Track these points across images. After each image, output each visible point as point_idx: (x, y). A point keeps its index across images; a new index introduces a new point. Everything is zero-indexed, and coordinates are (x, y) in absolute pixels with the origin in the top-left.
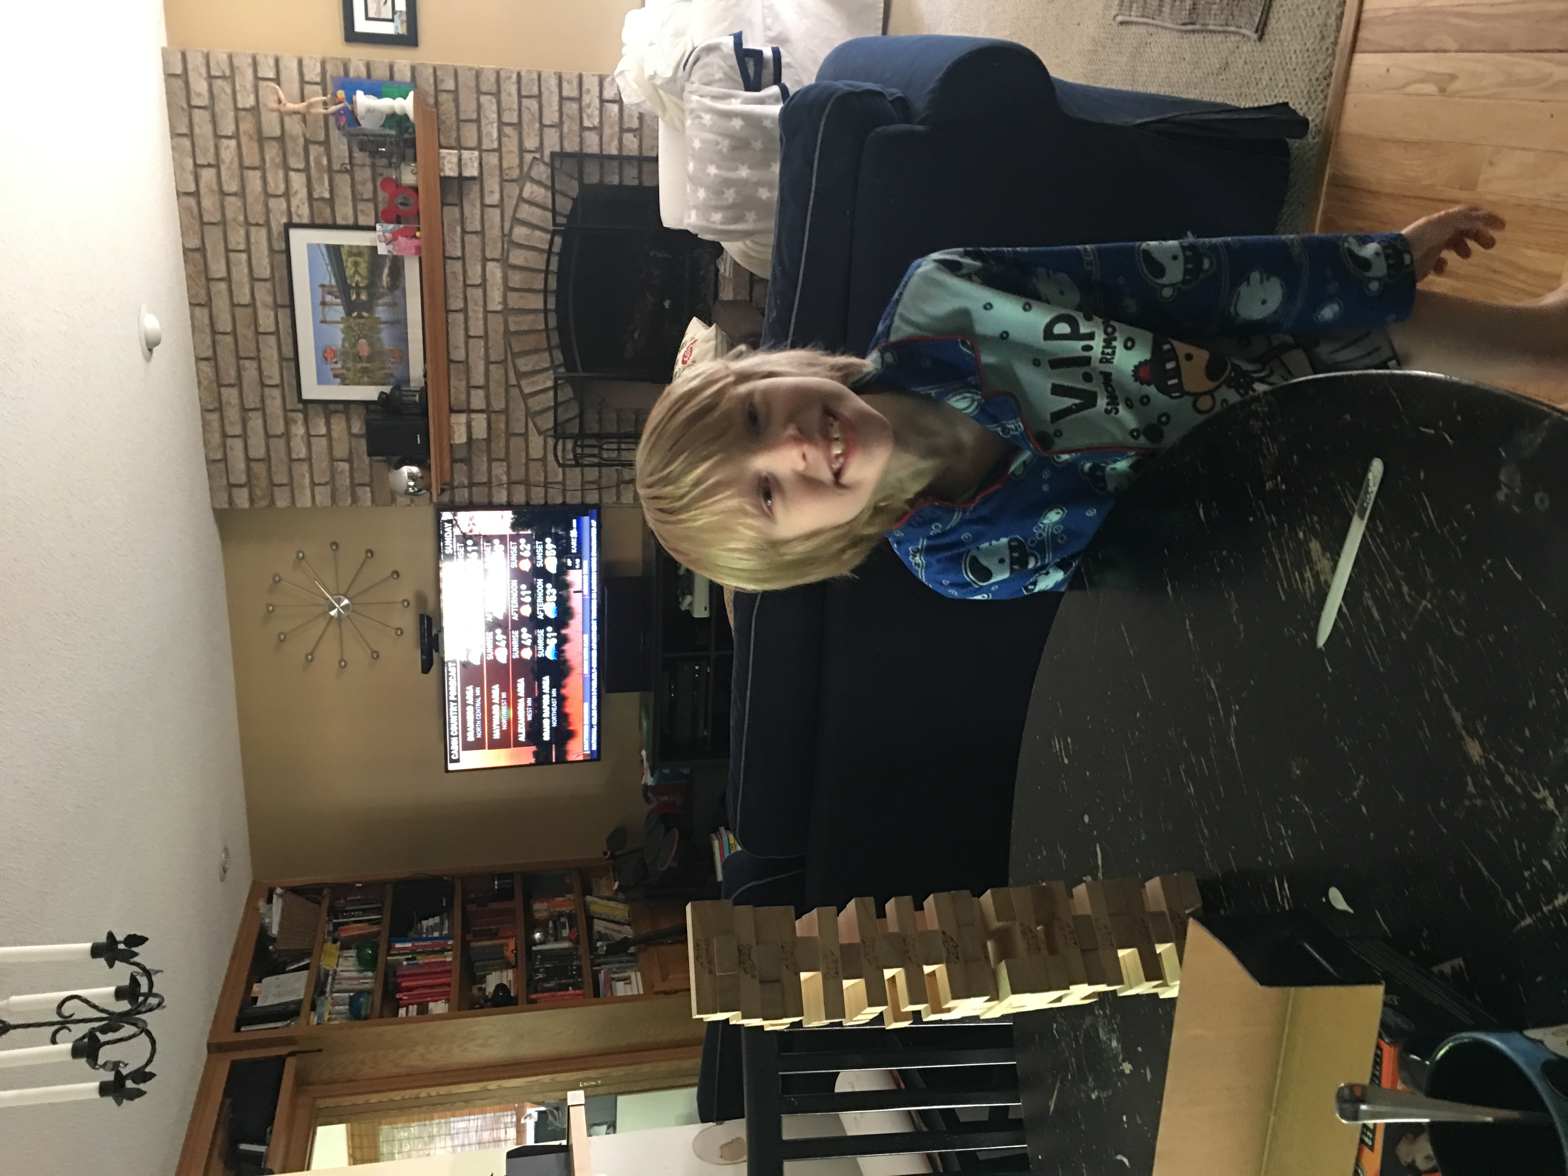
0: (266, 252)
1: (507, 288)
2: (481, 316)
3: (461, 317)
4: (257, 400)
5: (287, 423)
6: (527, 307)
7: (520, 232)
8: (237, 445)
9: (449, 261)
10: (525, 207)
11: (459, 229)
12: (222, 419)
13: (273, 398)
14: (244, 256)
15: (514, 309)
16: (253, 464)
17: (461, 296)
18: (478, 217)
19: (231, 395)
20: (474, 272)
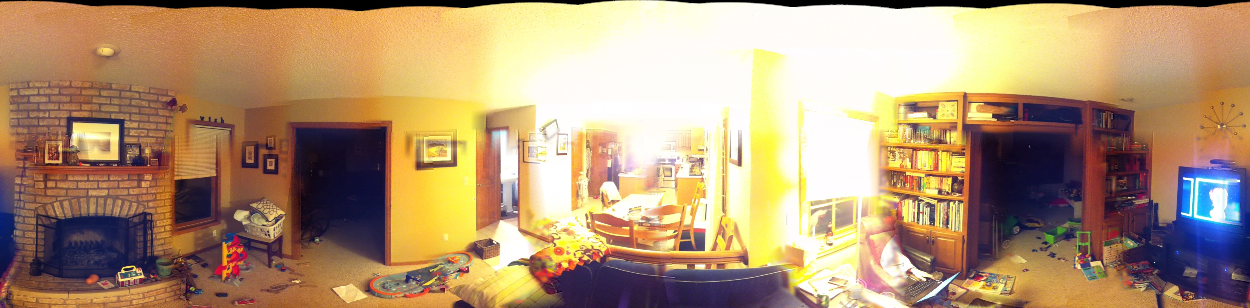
0: (111, 110)
1: (97, 197)
2: (86, 187)
3: (86, 179)
4: (54, 101)
5: (44, 111)
6: (90, 205)
7: (119, 202)
9: (108, 176)
10: (129, 204)
11: (120, 179)
12: (46, 88)
13: (55, 107)
14: (109, 103)
15: (89, 200)
16: (27, 97)
17: (94, 180)
18: (125, 186)
19: (56, 91)
20: (104, 185)
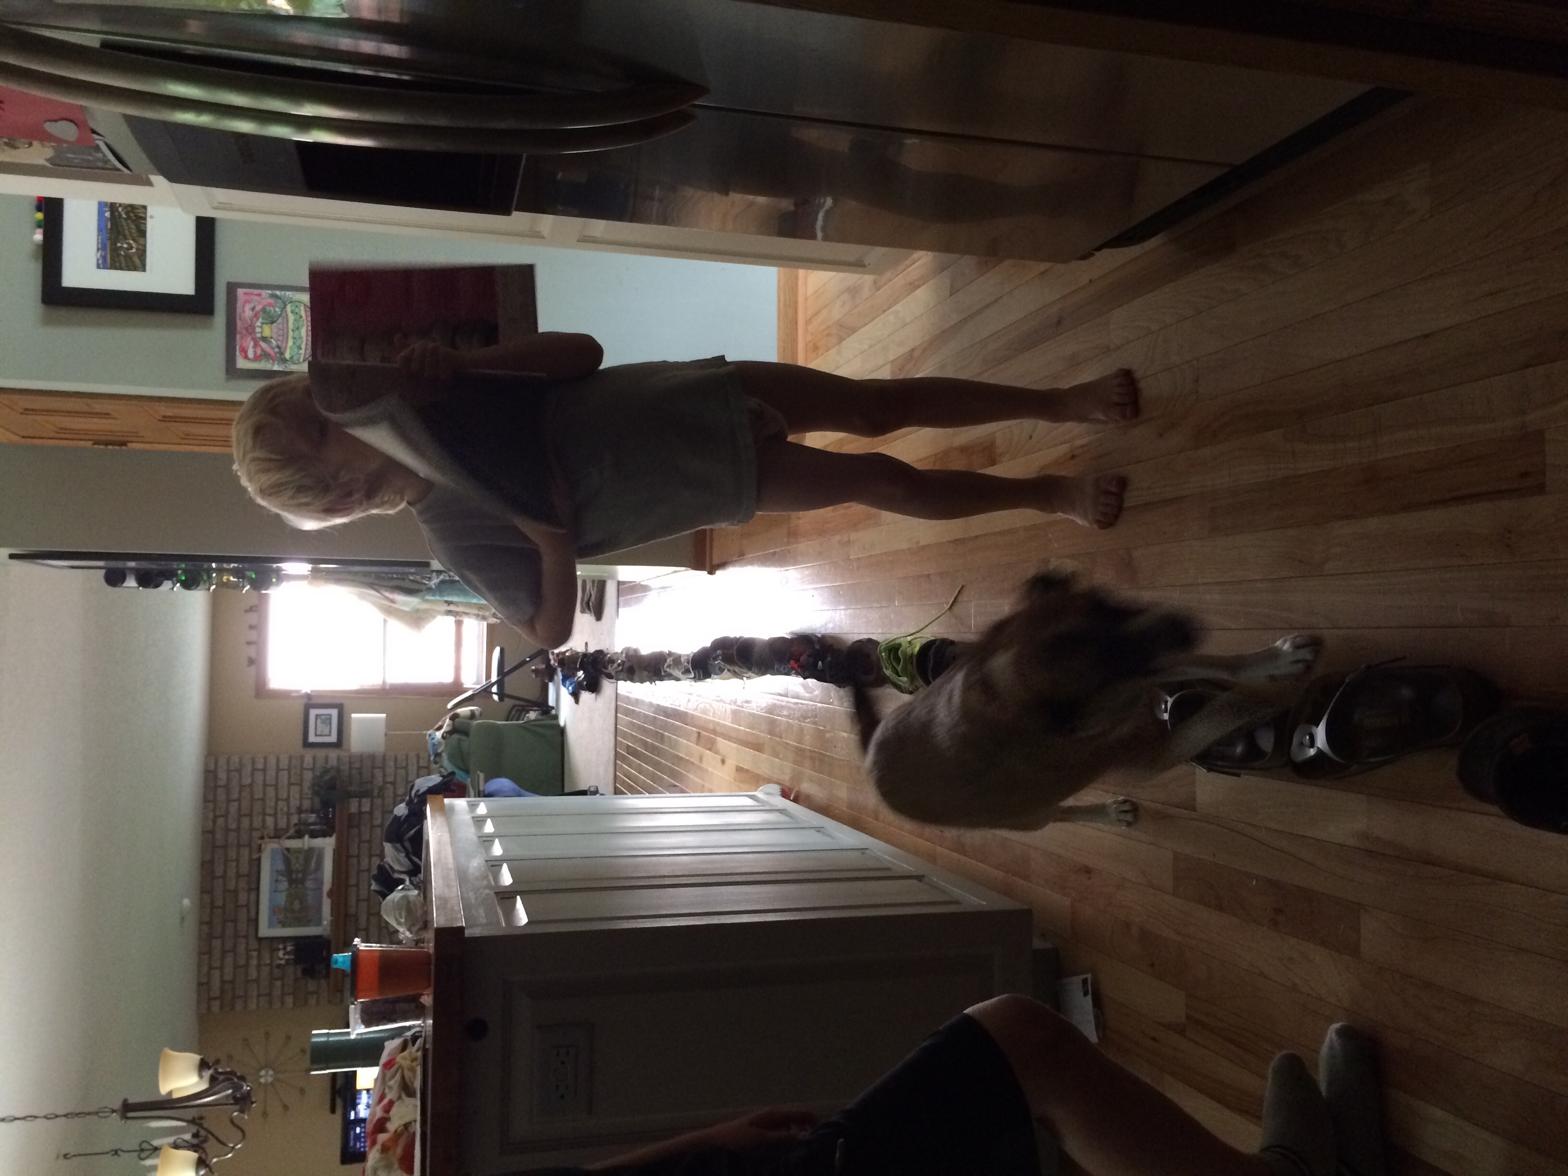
0: (247, 861)
4: (232, 945)
5: (248, 952)
8: (216, 974)
11: (357, 840)
12: (210, 958)
13: (241, 943)
16: (224, 985)
19: (217, 943)
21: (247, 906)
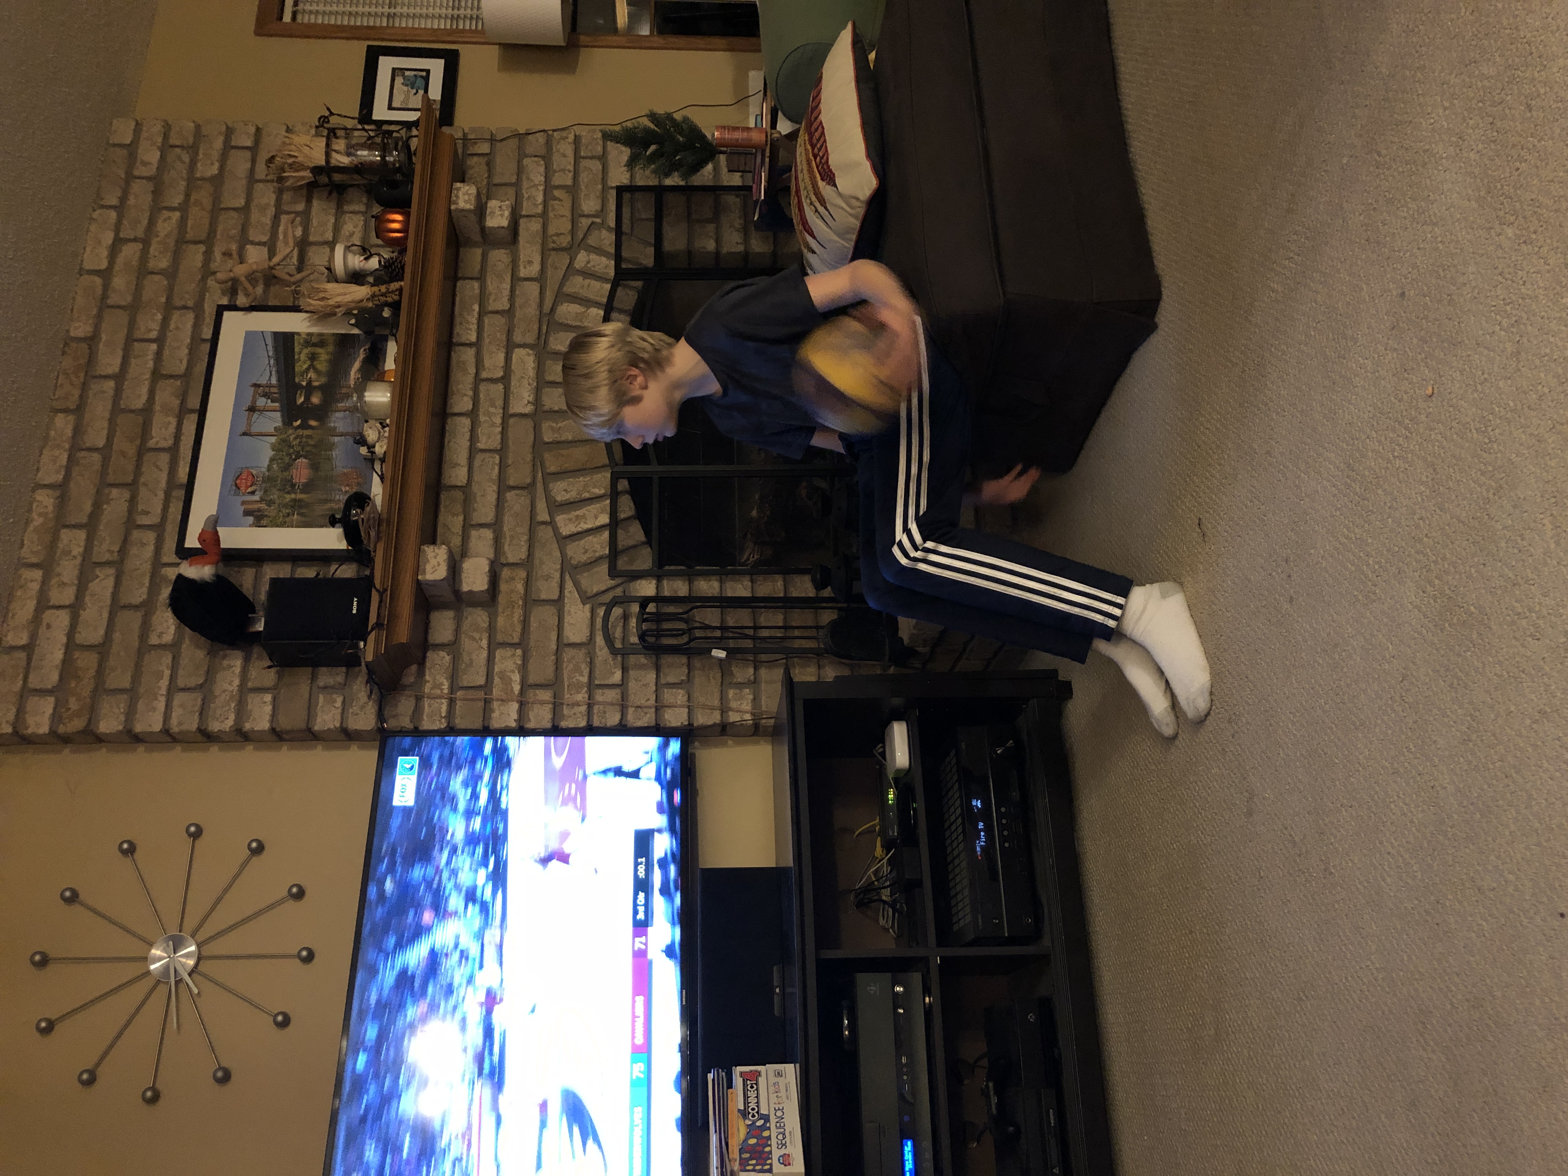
0: (186, 341)
1: (541, 383)
2: (498, 420)
3: (466, 422)
4: (116, 548)
5: (156, 585)
8: (60, 621)
10: (579, 279)
11: (476, 307)
13: (142, 545)
17: (471, 393)
18: (506, 292)
19: (73, 541)
20: (494, 361)
21: (174, 451)
